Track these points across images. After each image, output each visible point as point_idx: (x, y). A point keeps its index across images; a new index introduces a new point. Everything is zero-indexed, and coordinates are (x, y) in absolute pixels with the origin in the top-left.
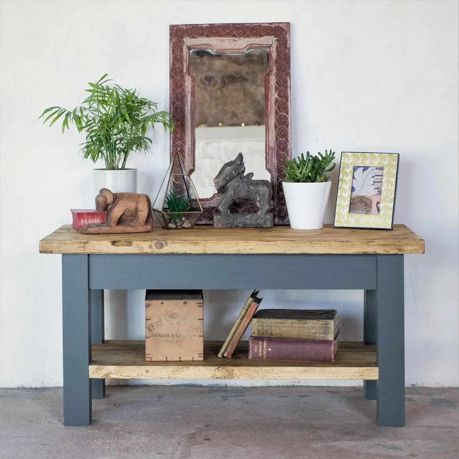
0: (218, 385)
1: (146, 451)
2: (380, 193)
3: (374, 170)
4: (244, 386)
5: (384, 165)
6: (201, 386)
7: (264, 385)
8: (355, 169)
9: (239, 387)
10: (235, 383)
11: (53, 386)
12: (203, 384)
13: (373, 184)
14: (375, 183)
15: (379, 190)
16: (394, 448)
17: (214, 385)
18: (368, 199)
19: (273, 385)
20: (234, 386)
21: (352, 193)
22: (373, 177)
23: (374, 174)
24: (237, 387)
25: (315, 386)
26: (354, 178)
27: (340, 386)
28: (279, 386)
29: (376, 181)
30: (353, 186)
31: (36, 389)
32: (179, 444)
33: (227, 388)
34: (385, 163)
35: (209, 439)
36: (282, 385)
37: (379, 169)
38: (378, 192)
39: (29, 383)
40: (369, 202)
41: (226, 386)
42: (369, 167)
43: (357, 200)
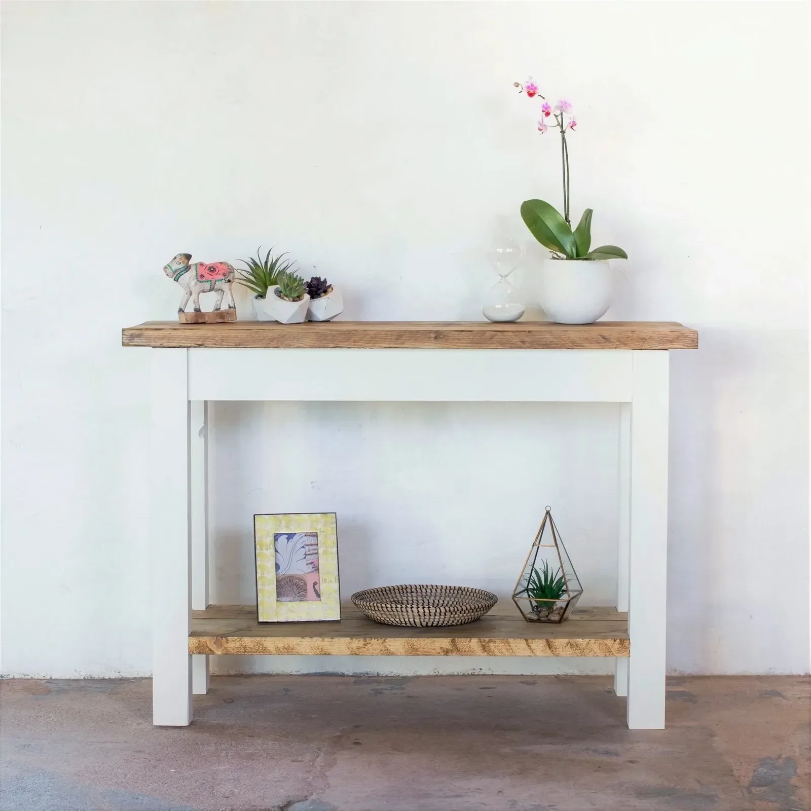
0: (367, 674)
1: (277, 759)
2: (317, 569)
3: (302, 537)
4: (403, 675)
5: (317, 529)
6: (343, 675)
7: (432, 673)
8: (276, 537)
9: (396, 676)
10: (391, 671)
11: (134, 677)
12: (346, 673)
13: (305, 558)
14: (306, 556)
15: (314, 565)
16: (607, 753)
17: (361, 673)
18: (300, 579)
19: (444, 674)
20: (390, 675)
21: (278, 572)
22: (303, 547)
23: (304, 543)
24: (394, 677)
25: (503, 675)
26: (276, 551)
27: (538, 674)
28: (453, 676)
29: (308, 553)
30: (278, 562)
31: (110, 681)
32: (319, 749)
33: (379, 678)
34: (319, 528)
35: (358, 743)
36: (457, 674)
37: (310, 536)
38: (313, 568)
39: (99, 672)
40: (302, 583)
41: (378, 675)
42: (295, 534)
43: (284, 581)
